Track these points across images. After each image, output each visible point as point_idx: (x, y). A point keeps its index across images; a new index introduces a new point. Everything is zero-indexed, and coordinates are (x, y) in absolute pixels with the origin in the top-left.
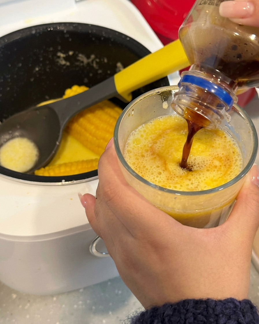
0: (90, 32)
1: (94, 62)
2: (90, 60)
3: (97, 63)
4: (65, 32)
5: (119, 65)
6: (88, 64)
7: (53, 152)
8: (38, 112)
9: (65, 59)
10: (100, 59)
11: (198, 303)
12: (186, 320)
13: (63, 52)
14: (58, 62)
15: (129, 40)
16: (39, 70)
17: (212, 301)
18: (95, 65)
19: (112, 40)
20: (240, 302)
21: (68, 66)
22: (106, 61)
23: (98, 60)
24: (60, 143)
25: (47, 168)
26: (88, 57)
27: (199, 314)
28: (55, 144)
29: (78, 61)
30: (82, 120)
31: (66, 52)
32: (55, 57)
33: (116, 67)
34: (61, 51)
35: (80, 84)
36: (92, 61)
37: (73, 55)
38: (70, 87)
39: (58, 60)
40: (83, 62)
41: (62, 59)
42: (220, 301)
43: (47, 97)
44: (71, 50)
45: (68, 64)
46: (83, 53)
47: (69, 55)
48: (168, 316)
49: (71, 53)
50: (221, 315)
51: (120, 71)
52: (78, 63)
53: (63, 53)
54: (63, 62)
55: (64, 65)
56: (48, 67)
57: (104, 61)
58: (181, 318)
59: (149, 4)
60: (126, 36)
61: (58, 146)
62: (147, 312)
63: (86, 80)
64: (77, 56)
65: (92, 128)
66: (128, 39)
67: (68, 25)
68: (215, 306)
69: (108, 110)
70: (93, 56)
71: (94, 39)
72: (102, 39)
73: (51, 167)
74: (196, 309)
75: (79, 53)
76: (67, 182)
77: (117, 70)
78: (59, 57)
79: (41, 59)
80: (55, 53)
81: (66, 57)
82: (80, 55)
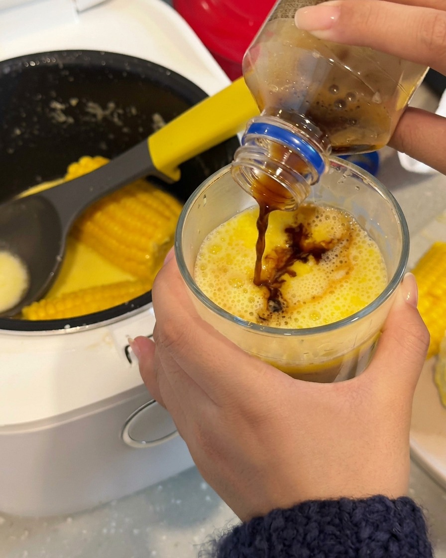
0: (104, 64)
1: (116, 116)
2: (108, 112)
3: (119, 116)
4: (61, 66)
5: (157, 117)
6: (105, 119)
7: (52, 274)
8: (23, 207)
9: (65, 112)
10: (124, 109)
11: (324, 505)
12: (306, 535)
13: (61, 100)
14: (53, 118)
15: (169, 76)
16: (22, 134)
17: (349, 501)
18: (116, 120)
19: (143, 76)
20: (394, 502)
21: (70, 125)
22: (134, 111)
23: (121, 111)
24: (63, 258)
25: (43, 302)
26: (104, 107)
27: (329, 523)
28: (55, 260)
29: (87, 114)
30: (99, 216)
31: (64, 100)
32: (47, 110)
33: (152, 121)
34: (56, 100)
35: (92, 154)
36: (112, 114)
37: (78, 104)
38: (76, 159)
39: (53, 114)
40: (95, 116)
41: (59, 112)
42: (361, 501)
43: (39, 179)
44: (73, 96)
45: (71, 120)
46: (95, 102)
47: (71, 106)
48: (276, 529)
49: (74, 102)
50: (364, 524)
51: (159, 128)
52: (87, 119)
53: (61, 103)
54: (62, 118)
55: (64, 122)
56: (37, 127)
57: (130, 112)
58: (298, 531)
59: (205, 6)
60: (165, 69)
61: (61, 264)
62: (244, 525)
63: (104, 146)
64: (85, 105)
65: (116, 229)
66: (169, 74)
67: (65, 54)
68: (354, 510)
69: (143, 197)
70: (112, 105)
71: (111, 77)
72: (125, 75)
73: (49, 300)
74: (322, 516)
75: (88, 101)
76: (74, 329)
77: (155, 126)
78: (54, 110)
79: (24, 115)
80: (46, 103)
81: (66, 109)
82: (91, 104)
